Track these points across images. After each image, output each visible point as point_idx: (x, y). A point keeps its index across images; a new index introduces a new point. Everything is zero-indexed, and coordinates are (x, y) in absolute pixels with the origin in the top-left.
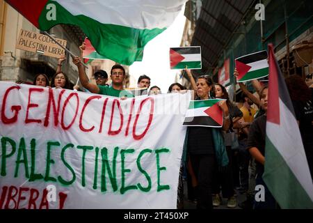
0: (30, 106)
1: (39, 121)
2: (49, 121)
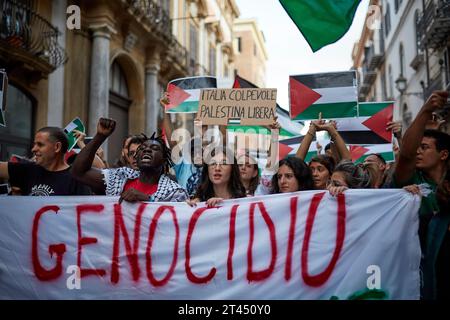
0: (84, 242)
1: (101, 272)
2: (120, 270)
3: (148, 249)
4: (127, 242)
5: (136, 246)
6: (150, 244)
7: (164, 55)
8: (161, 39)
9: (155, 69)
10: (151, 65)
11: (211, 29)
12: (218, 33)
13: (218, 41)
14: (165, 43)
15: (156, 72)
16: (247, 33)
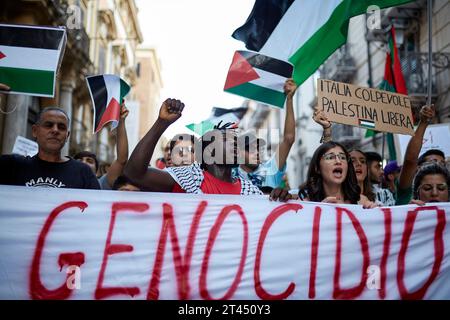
0: (112, 249)
3: (206, 259)
4: (176, 249)
5: (188, 255)
6: (208, 252)
7: (79, 73)
8: (80, 56)
9: (71, 86)
10: (68, 83)
11: (118, 53)
12: (124, 56)
13: (123, 64)
14: (84, 61)
15: (71, 90)
16: (146, 59)
